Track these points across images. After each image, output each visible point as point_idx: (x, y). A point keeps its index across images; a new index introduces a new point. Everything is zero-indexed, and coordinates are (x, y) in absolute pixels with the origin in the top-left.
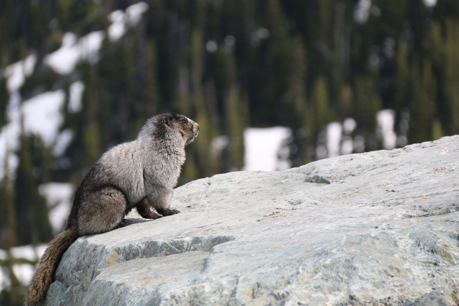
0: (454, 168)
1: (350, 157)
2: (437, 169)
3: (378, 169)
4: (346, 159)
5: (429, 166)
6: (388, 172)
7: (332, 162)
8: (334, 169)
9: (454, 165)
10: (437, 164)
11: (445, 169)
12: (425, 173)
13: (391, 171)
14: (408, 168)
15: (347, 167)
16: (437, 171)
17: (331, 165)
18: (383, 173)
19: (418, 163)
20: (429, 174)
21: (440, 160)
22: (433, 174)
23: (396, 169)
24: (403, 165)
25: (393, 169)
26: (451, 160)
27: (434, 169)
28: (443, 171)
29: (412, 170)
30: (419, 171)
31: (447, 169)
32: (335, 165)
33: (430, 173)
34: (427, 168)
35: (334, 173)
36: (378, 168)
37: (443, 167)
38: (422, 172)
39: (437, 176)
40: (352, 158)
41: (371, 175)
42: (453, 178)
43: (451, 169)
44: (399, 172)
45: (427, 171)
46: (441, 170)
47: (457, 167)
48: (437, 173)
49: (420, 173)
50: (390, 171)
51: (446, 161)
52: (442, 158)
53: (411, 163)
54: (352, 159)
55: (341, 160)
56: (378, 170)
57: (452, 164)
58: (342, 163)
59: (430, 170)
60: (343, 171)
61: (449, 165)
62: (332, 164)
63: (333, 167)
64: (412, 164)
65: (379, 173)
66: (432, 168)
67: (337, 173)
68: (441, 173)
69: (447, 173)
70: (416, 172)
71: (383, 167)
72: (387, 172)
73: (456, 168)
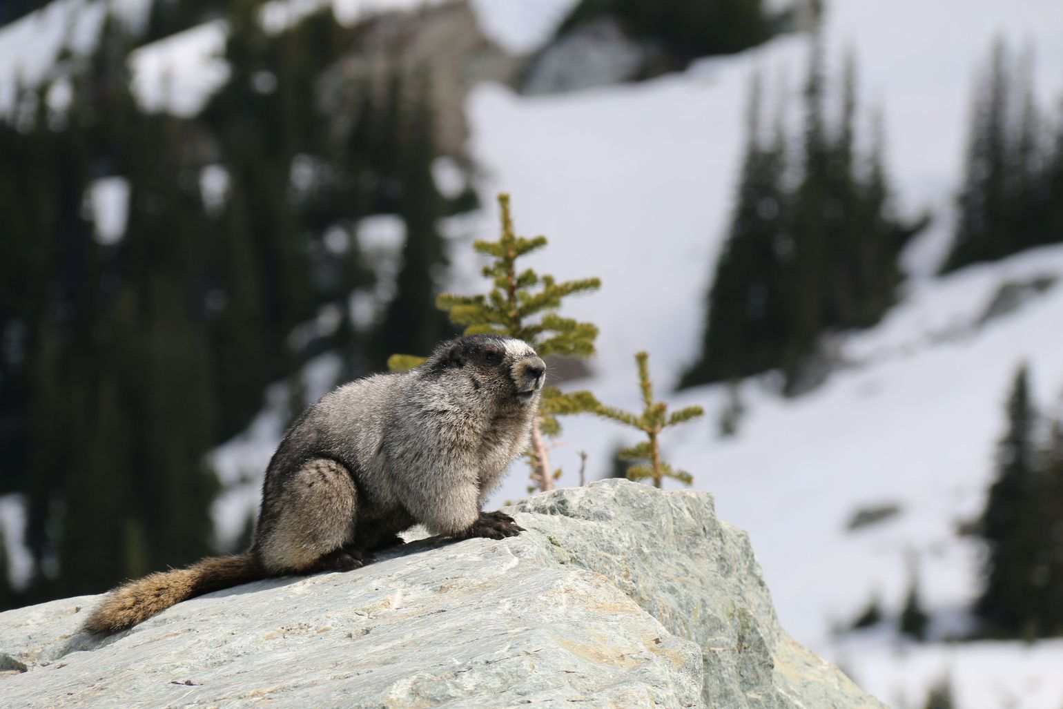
0: (329, 625)
1: (73, 603)
2: (289, 628)
3: (146, 631)
4: (63, 608)
5: (269, 622)
6: (173, 638)
7: (28, 618)
8: (36, 634)
9: (329, 617)
10: (289, 615)
11: (309, 627)
12: (261, 639)
13: (179, 636)
14: (221, 628)
15: (67, 628)
16: (289, 632)
17: (28, 625)
18: (159, 640)
19: (243, 615)
20: (272, 641)
21: (295, 605)
22: (281, 639)
23: (190, 630)
24: (208, 620)
25: (184, 632)
26: (320, 605)
27: (283, 628)
28: (304, 631)
29: (230, 631)
30: (248, 633)
31: (313, 628)
32: (37, 624)
33: (274, 639)
34: (265, 626)
35: (35, 644)
36: (144, 629)
37: (304, 623)
38: (254, 637)
39: (289, 645)
40: (78, 606)
41: (131, 646)
42: (327, 648)
43: (323, 627)
44: (201, 638)
45: (268, 633)
46: (299, 630)
47: (336, 621)
48: (290, 639)
49: (250, 638)
50: (177, 634)
51: (308, 610)
52: (299, 602)
53: (226, 615)
54: (78, 610)
55: (52, 612)
56: (145, 633)
57: (323, 616)
58: (53, 620)
59: (274, 630)
60: (57, 638)
61: (317, 617)
62: (29, 622)
63: (32, 628)
64: (227, 618)
65: (151, 642)
66: (278, 626)
67: (45, 644)
68: (299, 637)
69: (313, 636)
70: (240, 636)
71: (156, 626)
72: (169, 639)
73: (332, 625)
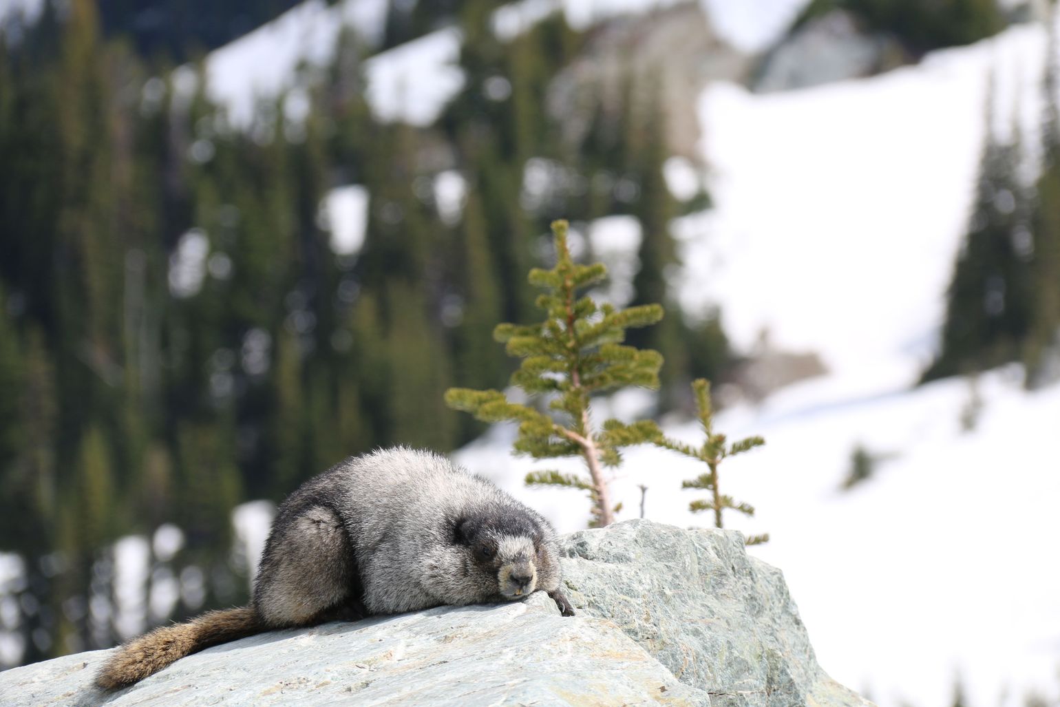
0: (328, 679)
1: (81, 659)
2: (287, 683)
3: (147, 688)
4: (71, 664)
5: (268, 676)
6: (172, 695)
7: (34, 675)
8: (39, 692)
9: (329, 671)
10: (289, 669)
11: (308, 681)
12: (258, 695)
13: (178, 693)
14: (220, 684)
15: (71, 686)
16: (287, 687)
17: (33, 682)
18: (158, 697)
19: (244, 670)
20: (269, 697)
21: (296, 659)
22: (279, 694)
23: (190, 686)
24: (208, 675)
25: (184, 688)
26: (322, 658)
27: (281, 683)
28: (302, 686)
29: (229, 687)
30: (246, 688)
31: (312, 682)
32: (42, 682)
33: (271, 694)
34: (264, 681)
35: (38, 702)
36: (146, 685)
37: (303, 677)
38: (251, 692)
39: (287, 701)
40: (86, 662)
41: (130, 704)
42: (324, 703)
43: (321, 681)
44: (198, 695)
45: (265, 689)
46: (298, 684)
47: (336, 674)
48: (288, 694)
49: (248, 694)
50: (177, 691)
51: (309, 663)
52: (301, 654)
53: (228, 670)
54: (85, 665)
55: (59, 669)
56: (146, 690)
57: (323, 669)
58: (59, 677)
59: (273, 685)
60: (61, 696)
61: (316, 670)
62: (35, 679)
63: (36, 687)
64: (229, 673)
65: (150, 699)
66: (277, 681)
67: (47, 703)
68: (297, 692)
69: (312, 690)
70: (238, 692)
71: (159, 682)
72: (168, 696)
73: (332, 679)
